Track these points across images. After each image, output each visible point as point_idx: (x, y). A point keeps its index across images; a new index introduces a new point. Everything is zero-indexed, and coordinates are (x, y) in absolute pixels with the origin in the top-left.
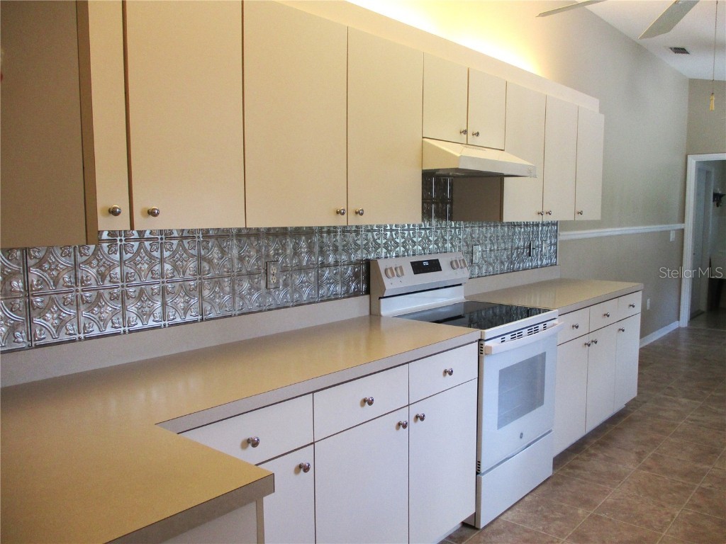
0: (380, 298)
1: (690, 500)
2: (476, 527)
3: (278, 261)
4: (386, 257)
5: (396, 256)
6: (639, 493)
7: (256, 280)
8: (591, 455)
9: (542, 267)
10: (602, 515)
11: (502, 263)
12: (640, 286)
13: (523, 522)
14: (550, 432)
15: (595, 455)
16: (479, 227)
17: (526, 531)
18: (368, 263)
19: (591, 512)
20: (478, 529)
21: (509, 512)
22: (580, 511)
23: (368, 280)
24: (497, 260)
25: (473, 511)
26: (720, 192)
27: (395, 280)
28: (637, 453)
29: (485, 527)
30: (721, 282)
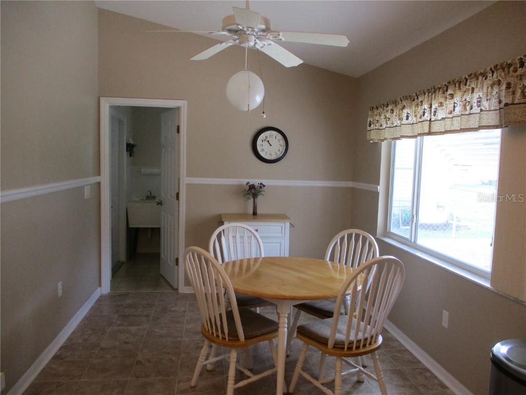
26: (132, 143)
30: (137, 230)
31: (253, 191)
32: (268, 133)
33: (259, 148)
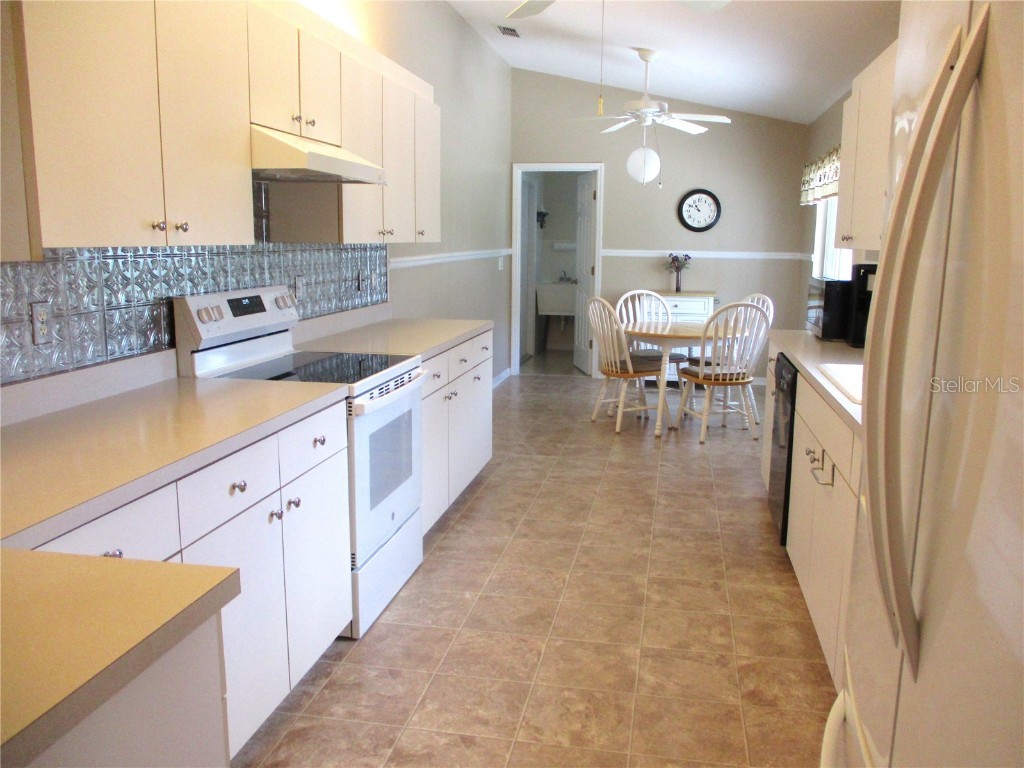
0: (193, 352)
1: (577, 561)
2: (354, 637)
3: (47, 302)
4: (192, 294)
5: (206, 293)
6: (522, 563)
7: (17, 332)
8: (458, 532)
9: (373, 304)
10: (493, 594)
11: (330, 300)
12: (491, 324)
13: (407, 620)
14: (417, 510)
15: (464, 531)
16: (302, 251)
17: (413, 629)
18: (170, 303)
19: (480, 594)
20: (355, 640)
21: (387, 613)
22: (467, 595)
23: (172, 329)
24: (324, 296)
25: (349, 618)
26: (544, 211)
27: (213, 326)
28: (507, 521)
29: (365, 635)
30: (548, 318)
31: (677, 264)
32: (696, 197)
33: (685, 215)
